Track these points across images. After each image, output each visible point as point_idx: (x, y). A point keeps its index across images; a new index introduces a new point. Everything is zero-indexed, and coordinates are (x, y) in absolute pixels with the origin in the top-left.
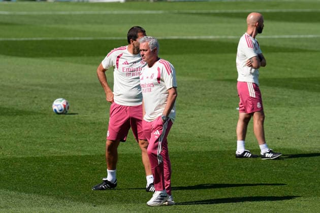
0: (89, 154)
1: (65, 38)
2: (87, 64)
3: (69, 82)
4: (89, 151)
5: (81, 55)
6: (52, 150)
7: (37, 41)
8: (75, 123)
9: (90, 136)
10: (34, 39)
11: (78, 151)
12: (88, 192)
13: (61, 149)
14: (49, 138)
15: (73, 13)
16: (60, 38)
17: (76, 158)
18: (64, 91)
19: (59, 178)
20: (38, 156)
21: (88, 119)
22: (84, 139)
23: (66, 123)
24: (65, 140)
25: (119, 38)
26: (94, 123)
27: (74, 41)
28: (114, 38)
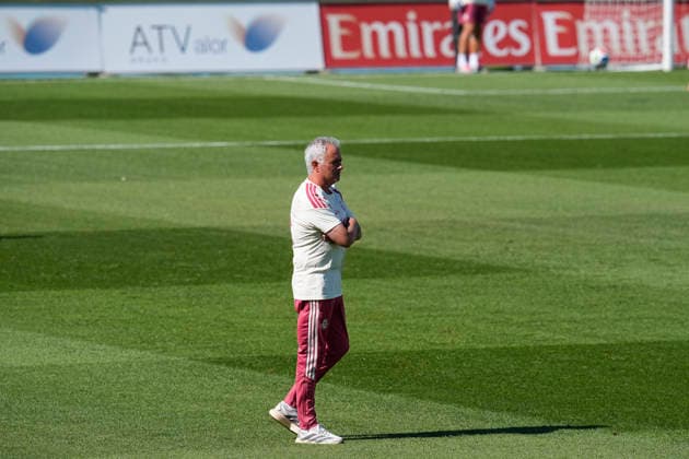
0: (605, 342)
1: (565, 137)
2: (602, 181)
3: (569, 215)
4: (605, 337)
5: (592, 166)
6: (539, 334)
7: (514, 142)
8: (580, 287)
9: (608, 310)
10: (509, 138)
11: (586, 336)
12: (603, 409)
13: (555, 332)
14: (534, 314)
15: (579, 91)
16: (556, 137)
17: (583, 349)
18: (561, 230)
19: (551, 383)
20: (513, 345)
21: (603, 279)
22: (595, 315)
23: (565, 288)
24: (562, 316)
25: (660, 135)
26: (615, 287)
27: (581, 141)
28: (652, 135)
